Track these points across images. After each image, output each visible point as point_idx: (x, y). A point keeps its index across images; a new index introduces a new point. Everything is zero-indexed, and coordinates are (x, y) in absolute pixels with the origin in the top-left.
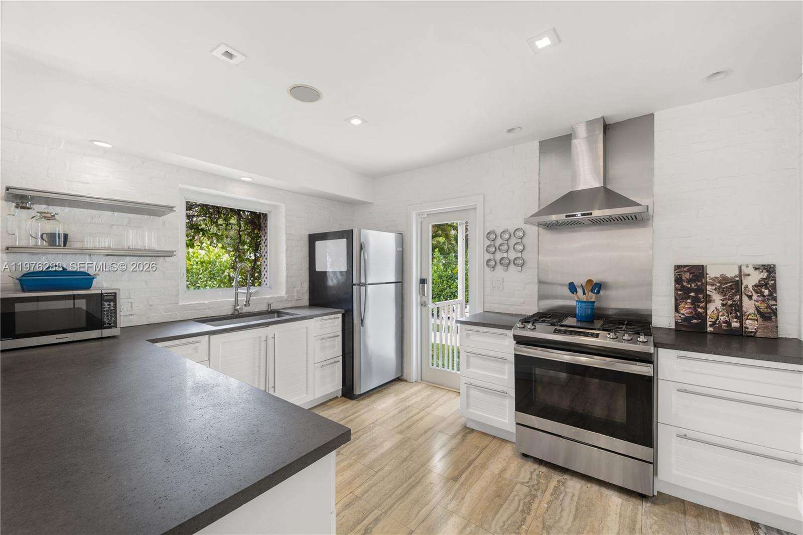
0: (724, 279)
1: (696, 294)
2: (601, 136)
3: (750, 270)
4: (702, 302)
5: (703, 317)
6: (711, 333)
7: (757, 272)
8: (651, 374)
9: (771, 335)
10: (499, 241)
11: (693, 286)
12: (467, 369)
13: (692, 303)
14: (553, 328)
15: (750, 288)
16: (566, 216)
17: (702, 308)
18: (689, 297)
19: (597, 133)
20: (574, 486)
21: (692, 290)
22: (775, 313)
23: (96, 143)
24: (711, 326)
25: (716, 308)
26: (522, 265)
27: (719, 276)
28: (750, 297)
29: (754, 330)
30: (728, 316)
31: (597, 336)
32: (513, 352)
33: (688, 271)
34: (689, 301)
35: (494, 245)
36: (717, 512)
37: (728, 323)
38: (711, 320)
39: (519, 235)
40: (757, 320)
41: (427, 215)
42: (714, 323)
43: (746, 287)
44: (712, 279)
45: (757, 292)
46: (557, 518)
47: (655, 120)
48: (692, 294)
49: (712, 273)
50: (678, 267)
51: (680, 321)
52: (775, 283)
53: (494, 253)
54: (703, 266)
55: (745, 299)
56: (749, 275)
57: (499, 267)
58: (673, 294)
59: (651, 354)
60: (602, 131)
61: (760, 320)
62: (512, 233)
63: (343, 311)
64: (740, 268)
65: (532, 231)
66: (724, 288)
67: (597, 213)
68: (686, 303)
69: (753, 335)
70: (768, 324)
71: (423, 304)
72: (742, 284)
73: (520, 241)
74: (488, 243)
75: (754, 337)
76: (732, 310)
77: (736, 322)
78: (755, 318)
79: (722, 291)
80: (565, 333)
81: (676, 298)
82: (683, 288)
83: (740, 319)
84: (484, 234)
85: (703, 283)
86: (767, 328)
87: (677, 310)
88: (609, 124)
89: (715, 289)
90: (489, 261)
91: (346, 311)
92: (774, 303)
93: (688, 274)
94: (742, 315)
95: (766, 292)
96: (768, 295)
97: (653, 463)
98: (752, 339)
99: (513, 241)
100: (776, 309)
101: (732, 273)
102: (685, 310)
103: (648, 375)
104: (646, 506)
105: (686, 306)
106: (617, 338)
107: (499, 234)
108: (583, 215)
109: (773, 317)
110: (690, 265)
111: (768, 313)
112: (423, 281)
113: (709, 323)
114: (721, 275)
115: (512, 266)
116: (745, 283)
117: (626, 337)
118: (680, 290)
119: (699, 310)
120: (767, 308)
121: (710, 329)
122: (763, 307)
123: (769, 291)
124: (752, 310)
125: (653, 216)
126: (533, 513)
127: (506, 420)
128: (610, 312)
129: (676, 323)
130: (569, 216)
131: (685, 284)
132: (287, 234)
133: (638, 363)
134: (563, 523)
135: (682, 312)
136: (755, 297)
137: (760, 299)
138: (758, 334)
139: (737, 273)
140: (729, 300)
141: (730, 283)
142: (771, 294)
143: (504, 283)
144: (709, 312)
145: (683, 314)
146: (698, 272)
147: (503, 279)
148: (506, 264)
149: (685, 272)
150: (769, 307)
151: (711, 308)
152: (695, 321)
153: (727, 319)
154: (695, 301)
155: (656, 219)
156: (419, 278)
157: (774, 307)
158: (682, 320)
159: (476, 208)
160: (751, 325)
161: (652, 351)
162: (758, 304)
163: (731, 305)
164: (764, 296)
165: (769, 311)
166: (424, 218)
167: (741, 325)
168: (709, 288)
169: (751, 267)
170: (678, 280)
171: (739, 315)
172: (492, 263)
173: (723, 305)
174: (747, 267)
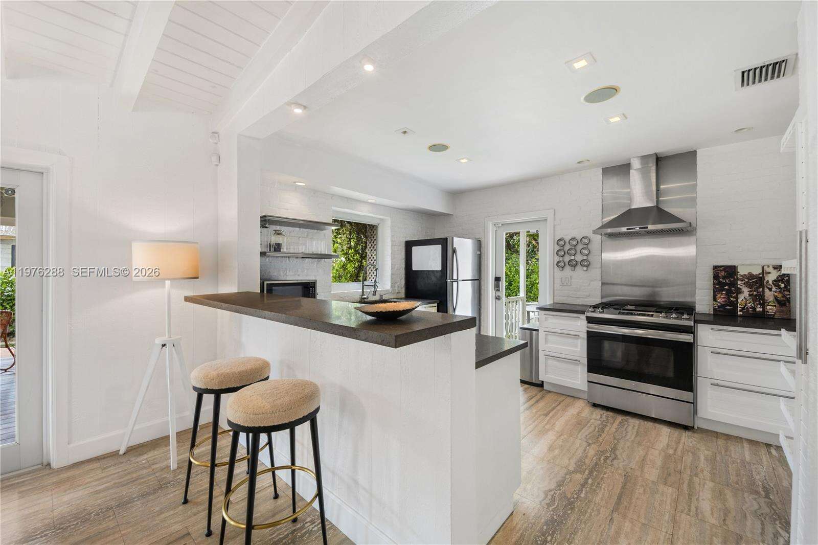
0: (751, 276)
1: (729, 287)
2: (654, 168)
3: (770, 269)
4: (734, 293)
5: (735, 304)
6: (741, 316)
7: (776, 271)
8: (692, 341)
9: (785, 317)
10: (567, 247)
11: (727, 281)
12: (546, 344)
13: (727, 294)
14: (618, 311)
15: (771, 282)
16: (627, 229)
17: (734, 297)
18: (724, 290)
19: (651, 165)
20: (634, 422)
21: (726, 284)
22: (789, 300)
23: (297, 183)
24: (740, 311)
25: (745, 298)
26: (587, 266)
27: (747, 274)
28: (770, 289)
29: (773, 313)
30: (754, 303)
31: (652, 316)
32: (585, 329)
33: (724, 270)
34: (724, 292)
35: (563, 249)
36: (741, 438)
37: (754, 309)
38: (740, 306)
39: (585, 242)
40: (775, 306)
41: (502, 224)
42: (743, 309)
43: (768, 282)
44: (742, 276)
45: (775, 285)
46: (624, 436)
47: (697, 156)
48: (727, 287)
49: (742, 271)
50: (715, 267)
51: (717, 307)
52: (789, 279)
53: (563, 256)
54: (735, 266)
55: (767, 290)
56: (769, 273)
57: (568, 268)
58: (712, 288)
59: (692, 326)
60: (655, 164)
61: (778, 306)
62: (579, 241)
63: (438, 301)
64: (763, 268)
65: (597, 239)
66: (751, 283)
67: (651, 227)
68: (722, 294)
69: (772, 316)
70: (784, 309)
71: (498, 298)
72: (764, 279)
73: (586, 246)
74: (557, 248)
75: (773, 318)
76: (757, 299)
77: (760, 308)
78: (774, 304)
79: (748, 285)
80: (627, 314)
81: (714, 290)
82: (720, 283)
83: (763, 305)
84: (554, 241)
85: (734, 279)
86: (782, 311)
87: (715, 299)
88: (661, 157)
89: (744, 284)
90: (558, 262)
91: (440, 302)
92: (788, 293)
93: (724, 272)
94: (764, 303)
95: (783, 285)
96: (783, 288)
97: (694, 403)
98: (771, 320)
99: (580, 247)
100: (790, 298)
101: (757, 271)
102: (721, 299)
103: (690, 341)
104: (688, 433)
105: (722, 296)
106: (667, 316)
107: (567, 241)
108: (640, 228)
109: (787, 304)
110: (724, 266)
111: (784, 301)
112: (497, 279)
113: (739, 309)
114: (749, 273)
115: (579, 266)
116: (766, 279)
117: (674, 315)
118: (717, 284)
119: (732, 299)
120: (783, 297)
121: (740, 313)
122: (780, 296)
123: (785, 285)
124: (772, 299)
125: (696, 229)
126: (606, 433)
127: (578, 381)
128: (662, 303)
129: (714, 309)
130: (630, 229)
131: (721, 280)
132: (392, 241)
133: (682, 334)
134: (628, 437)
135: (718, 301)
136: (774, 289)
137: (778, 290)
138: (776, 316)
139: (760, 271)
140: (755, 291)
141: (755, 279)
142: (786, 287)
143: (572, 280)
144: (739, 301)
145: (719, 302)
146: (731, 271)
147: (571, 277)
148: (573, 265)
149: (721, 270)
150: (784, 296)
151: (741, 298)
152: (728, 307)
153: (753, 305)
154: (729, 293)
155: (698, 230)
156: (494, 277)
157: (788, 296)
158: (719, 306)
159: (546, 220)
160: (771, 309)
161: (693, 325)
162: (776, 294)
163: (756, 295)
164: (781, 288)
165: (784, 299)
166: (499, 227)
167: (763, 310)
168: (739, 282)
169: (771, 267)
170: (716, 277)
171: (762, 302)
172: (562, 264)
173: (750, 295)
174: (769, 267)
